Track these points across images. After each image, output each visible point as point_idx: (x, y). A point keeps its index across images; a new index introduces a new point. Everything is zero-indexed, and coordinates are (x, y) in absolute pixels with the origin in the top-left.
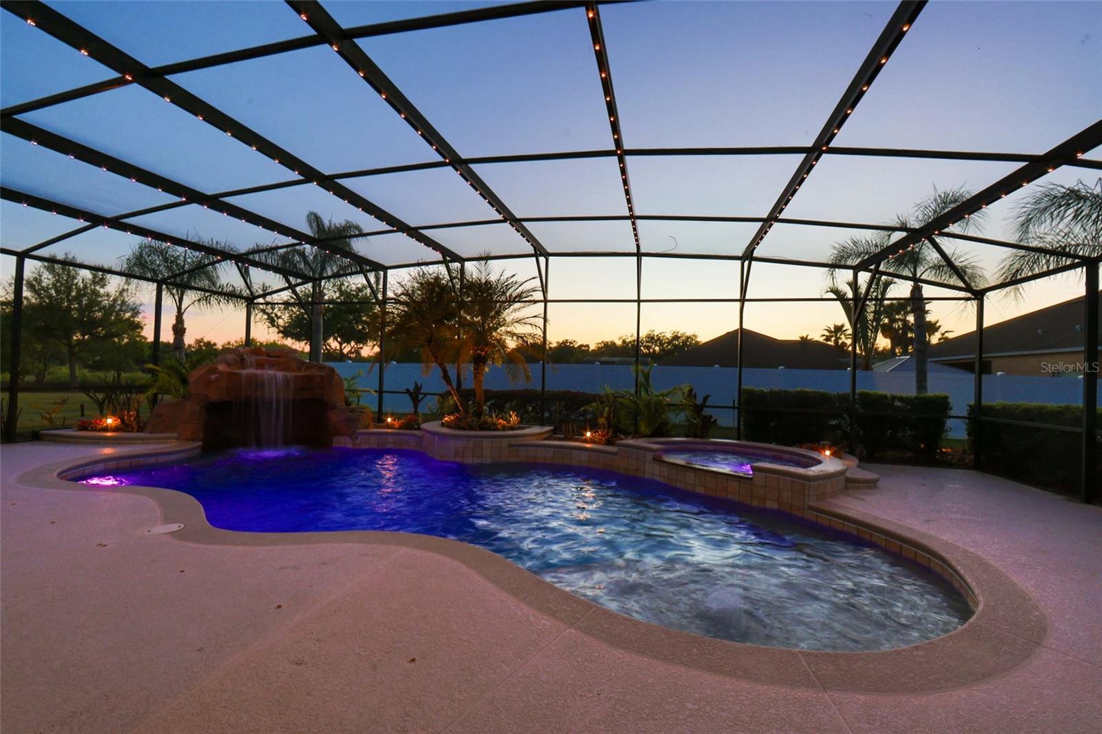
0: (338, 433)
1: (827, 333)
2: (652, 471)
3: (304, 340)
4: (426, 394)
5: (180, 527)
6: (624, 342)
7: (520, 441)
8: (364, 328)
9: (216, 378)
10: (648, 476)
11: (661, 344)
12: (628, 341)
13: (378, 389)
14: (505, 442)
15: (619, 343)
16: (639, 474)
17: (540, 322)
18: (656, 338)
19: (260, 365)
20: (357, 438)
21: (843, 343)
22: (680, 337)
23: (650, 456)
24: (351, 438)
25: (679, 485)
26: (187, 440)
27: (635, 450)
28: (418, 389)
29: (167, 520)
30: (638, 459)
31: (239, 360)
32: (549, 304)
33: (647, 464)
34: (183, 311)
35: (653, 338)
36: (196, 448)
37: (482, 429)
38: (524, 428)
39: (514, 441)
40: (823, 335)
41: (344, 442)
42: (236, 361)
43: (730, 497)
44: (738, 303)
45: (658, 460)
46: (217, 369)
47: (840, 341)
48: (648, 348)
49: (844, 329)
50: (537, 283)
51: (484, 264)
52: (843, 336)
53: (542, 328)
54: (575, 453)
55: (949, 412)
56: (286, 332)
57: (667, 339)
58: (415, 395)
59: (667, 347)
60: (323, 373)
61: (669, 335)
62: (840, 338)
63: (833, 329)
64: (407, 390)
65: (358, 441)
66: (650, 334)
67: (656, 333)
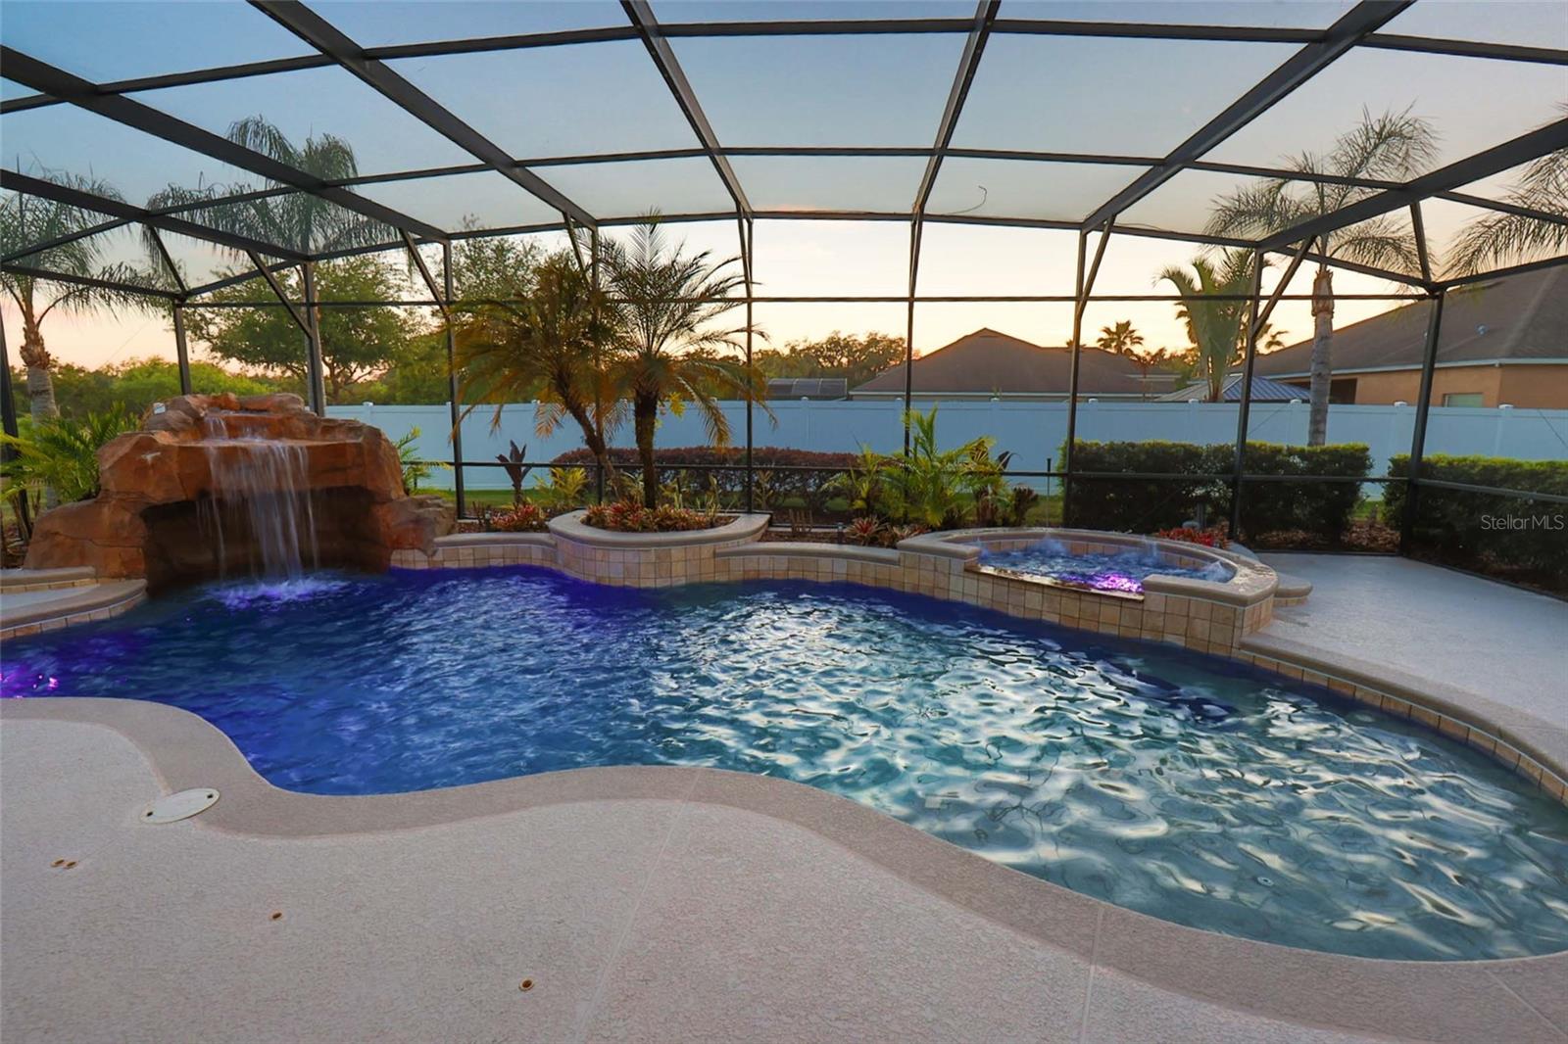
0: (398, 545)
1: (1105, 336)
2: (962, 590)
3: (263, 362)
4: (529, 466)
5: (210, 796)
6: (793, 350)
7: (731, 546)
8: (368, 338)
9: (155, 459)
10: (955, 596)
11: (851, 353)
12: (799, 348)
13: (453, 461)
14: (707, 550)
15: (786, 352)
16: (940, 595)
17: (742, 338)
18: (842, 343)
19: (234, 430)
20: (435, 552)
21: (1128, 349)
22: (878, 342)
23: (958, 565)
24: (424, 551)
25: (1012, 612)
26: (117, 576)
27: (932, 557)
28: (517, 454)
29: (178, 783)
30: (936, 570)
31: (190, 420)
32: (754, 305)
33: (953, 578)
34: (36, 321)
35: (837, 343)
36: (137, 592)
37: (663, 527)
38: (726, 522)
39: (722, 547)
40: (1100, 340)
41: (415, 560)
42: (185, 422)
43: (1103, 630)
44: (1073, 303)
45: (971, 571)
46: (154, 441)
47: (1124, 348)
48: (830, 359)
49: (1131, 328)
50: (738, 268)
51: (648, 233)
52: (1128, 341)
53: (745, 346)
54: (823, 561)
55: (1367, 472)
56: (225, 347)
57: (860, 344)
58: (515, 465)
59: (859, 357)
60: (360, 440)
61: (863, 339)
62: (1124, 343)
63: (1114, 329)
64: (501, 458)
65: (439, 557)
66: (833, 338)
67: (842, 336)
